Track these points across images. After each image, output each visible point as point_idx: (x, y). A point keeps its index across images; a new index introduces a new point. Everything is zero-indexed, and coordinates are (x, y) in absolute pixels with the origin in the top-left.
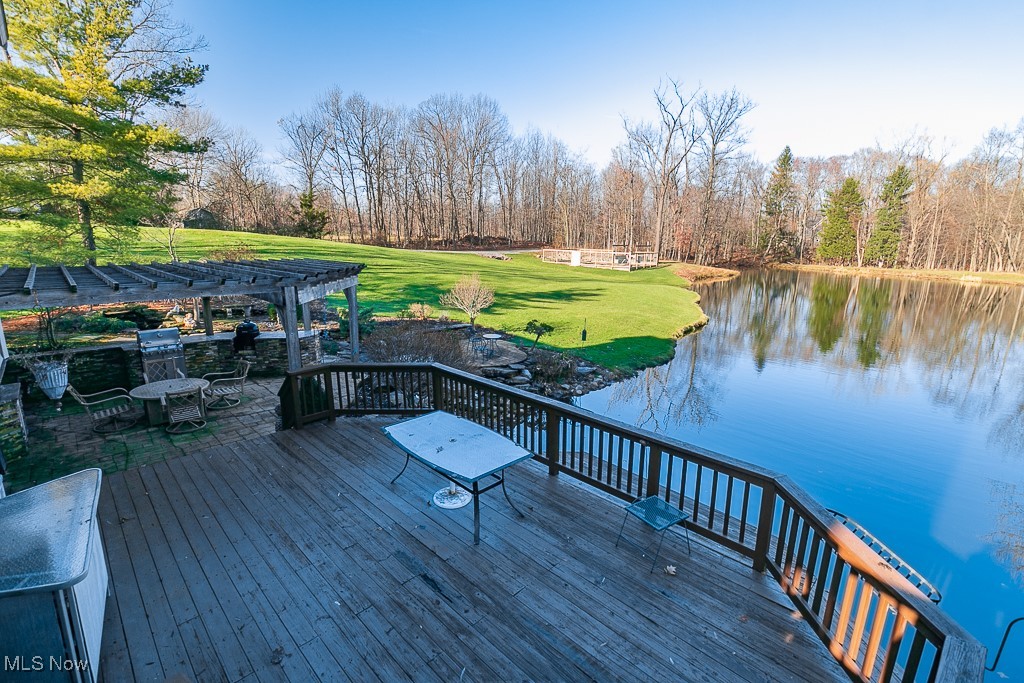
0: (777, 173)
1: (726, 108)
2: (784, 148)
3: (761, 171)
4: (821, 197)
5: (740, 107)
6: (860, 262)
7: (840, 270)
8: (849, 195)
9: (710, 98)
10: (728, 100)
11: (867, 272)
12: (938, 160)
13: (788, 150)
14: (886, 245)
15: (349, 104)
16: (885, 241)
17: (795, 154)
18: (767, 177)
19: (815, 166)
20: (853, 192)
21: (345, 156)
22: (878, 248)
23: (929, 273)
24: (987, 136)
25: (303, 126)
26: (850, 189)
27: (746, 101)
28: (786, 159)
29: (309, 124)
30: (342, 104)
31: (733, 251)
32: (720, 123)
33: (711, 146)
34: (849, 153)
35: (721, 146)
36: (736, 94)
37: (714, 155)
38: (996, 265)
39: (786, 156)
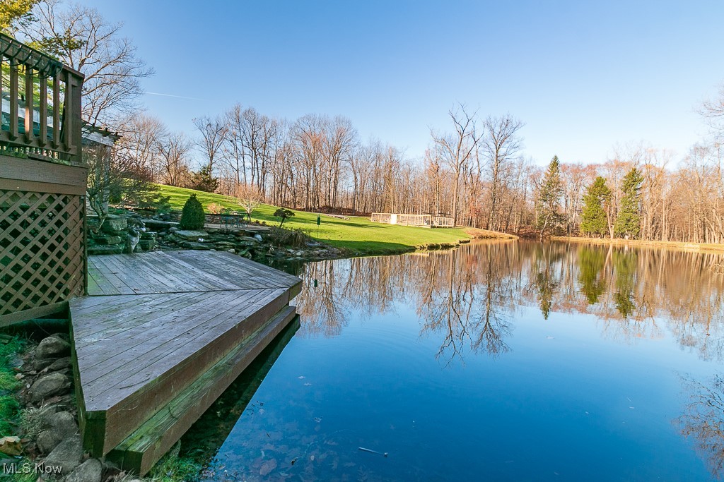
0: (549, 173)
1: (504, 126)
2: (553, 156)
3: (539, 173)
4: (582, 192)
5: (514, 126)
6: (612, 235)
7: (597, 241)
8: (600, 188)
9: (492, 120)
10: (505, 121)
11: (617, 242)
12: (662, 167)
13: (556, 158)
14: (629, 223)
15: (245, 114)
16: (629, 221)
17: (561, 161)
18: (543, 177)
19: (577, 170)
20: (602, 186)
21: (240, 147)
22: (623, 225)
23: (664, 245)
24: (692, 148)
25: (210, 125)
26: (600, 184)
27: (518, 122)
28: (555, 164)
29: (214, 123)
30: (241, 114)
32: (500, 135)
33: (495, 150)
34: (602, 163)
35: (502, 151)
36: (510, 116)
37: (497, 156)
38: (713, 239)
39: (555, 162)
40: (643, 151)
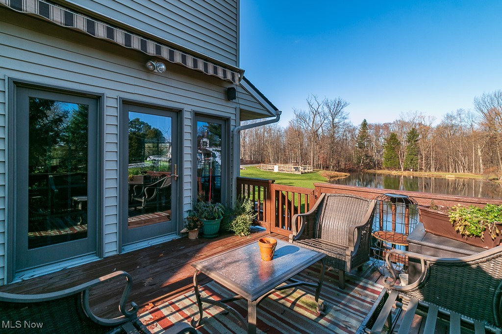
0: (361, 130)
1: (336, 105)
2: (363, 120)
3: (354, 129)
4: (382, 140)
5: (342, 105)
6: (402, 169)
7: (394, 173)
8: (393, 140)
9: (329, 101)
10: (337, 102)
11: (406, 173)
12: (429, 125)
13: (365, 121)
14: (413, 161)
17: (368, 122)
18: (357, 132)
19: (377, 128)
20: (395, 139)
22: (409, 163)
23: (433, 174)
24: (445, 116)
26: (394, 138)
27: (344, 103)
28: (364, 124)
31: (345, 164)
32: (334, 111)
33: (332, 120)
34: (392, 122)
35: (336, 120)
36: (340, 99)
37: (333, 124)
38: (460, 170)
39: (365, 124)
40: (417, 117)
